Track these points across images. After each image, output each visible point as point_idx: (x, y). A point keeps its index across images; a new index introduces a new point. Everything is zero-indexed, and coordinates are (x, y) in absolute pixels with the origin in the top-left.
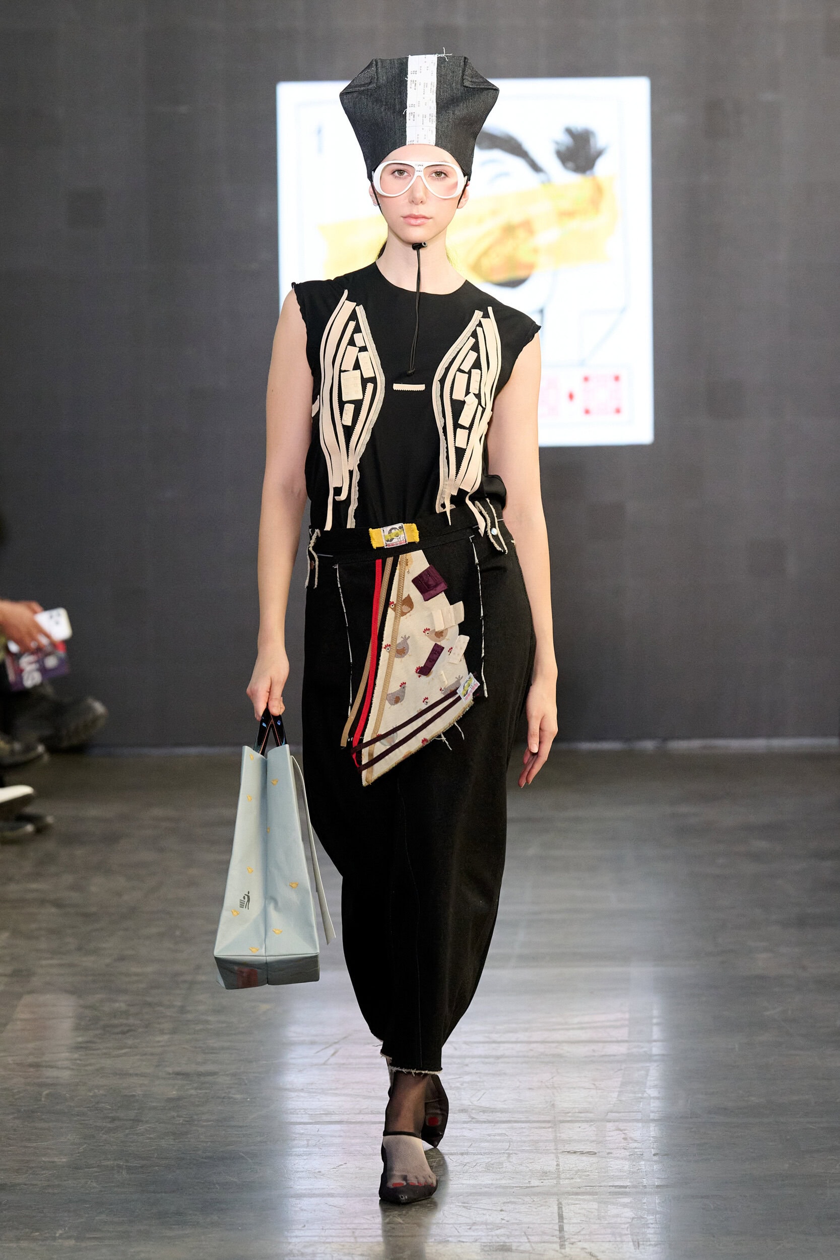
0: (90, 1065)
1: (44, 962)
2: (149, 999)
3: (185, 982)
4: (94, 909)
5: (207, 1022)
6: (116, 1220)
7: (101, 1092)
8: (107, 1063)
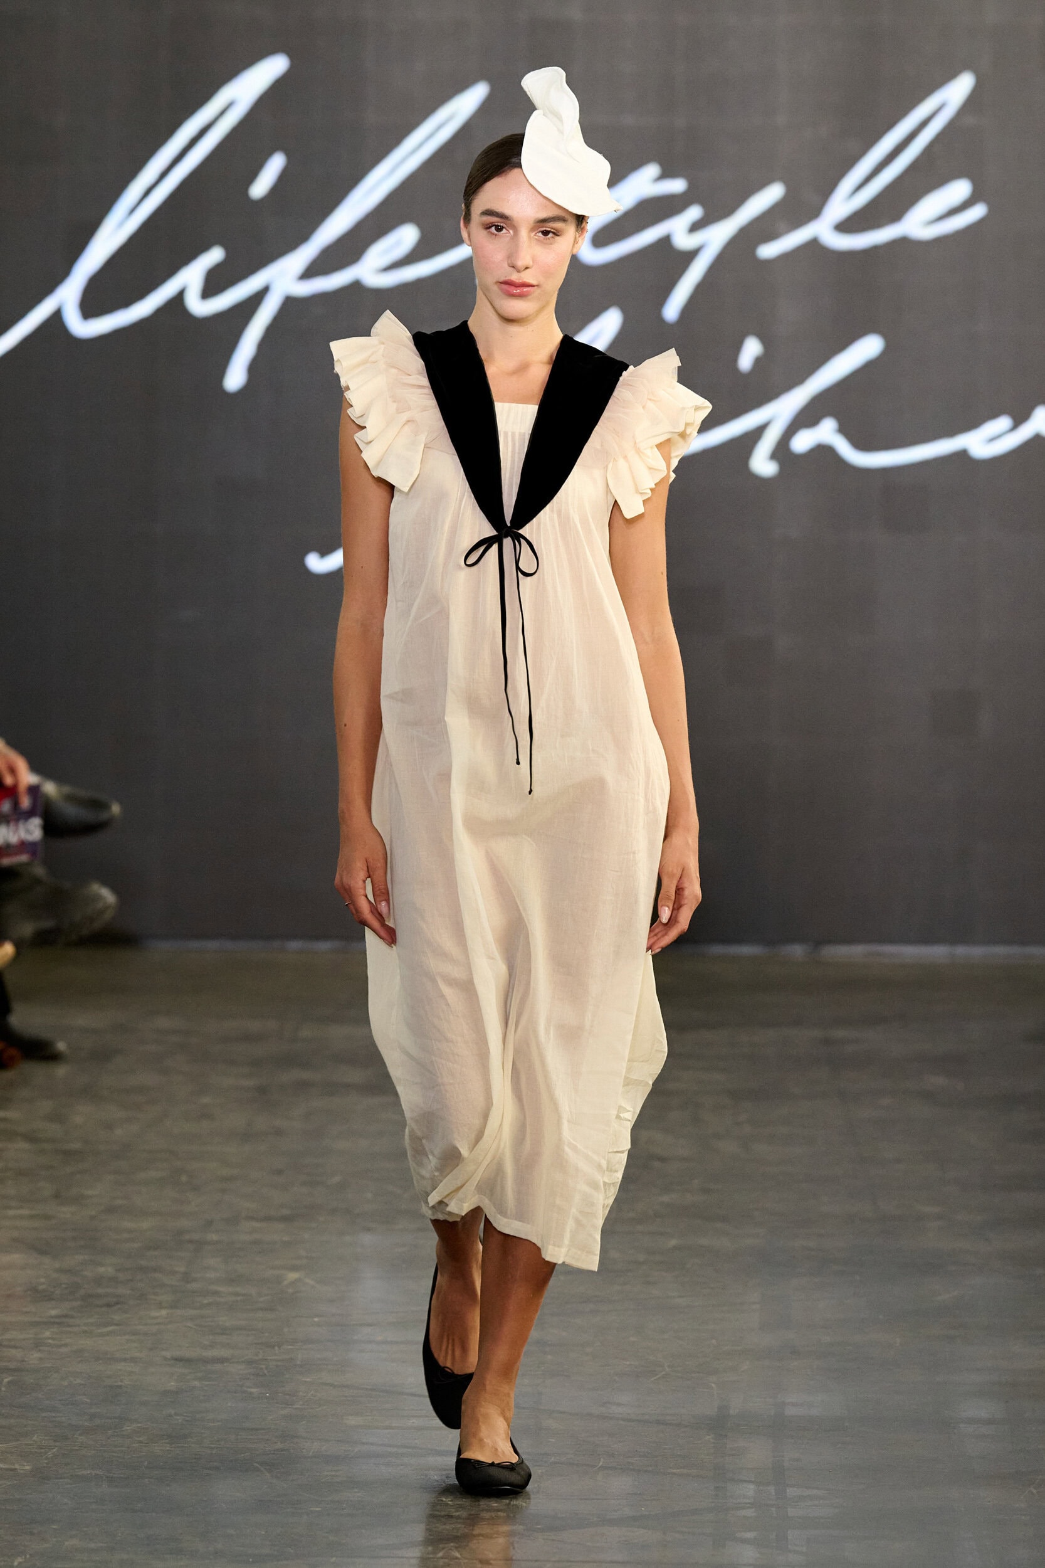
0: (66, 1345)
1: (11, 1213)
2: (143, 1263)
3: (190, 1241)
4: (76, 1146)
5: (216, 1293)
6: (92, 1545)
7: (78, 1381)
8: (86, 1343)
